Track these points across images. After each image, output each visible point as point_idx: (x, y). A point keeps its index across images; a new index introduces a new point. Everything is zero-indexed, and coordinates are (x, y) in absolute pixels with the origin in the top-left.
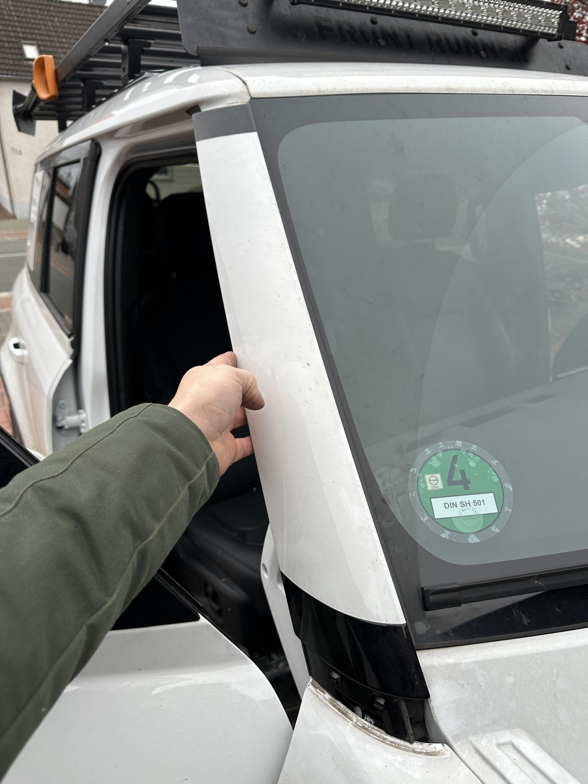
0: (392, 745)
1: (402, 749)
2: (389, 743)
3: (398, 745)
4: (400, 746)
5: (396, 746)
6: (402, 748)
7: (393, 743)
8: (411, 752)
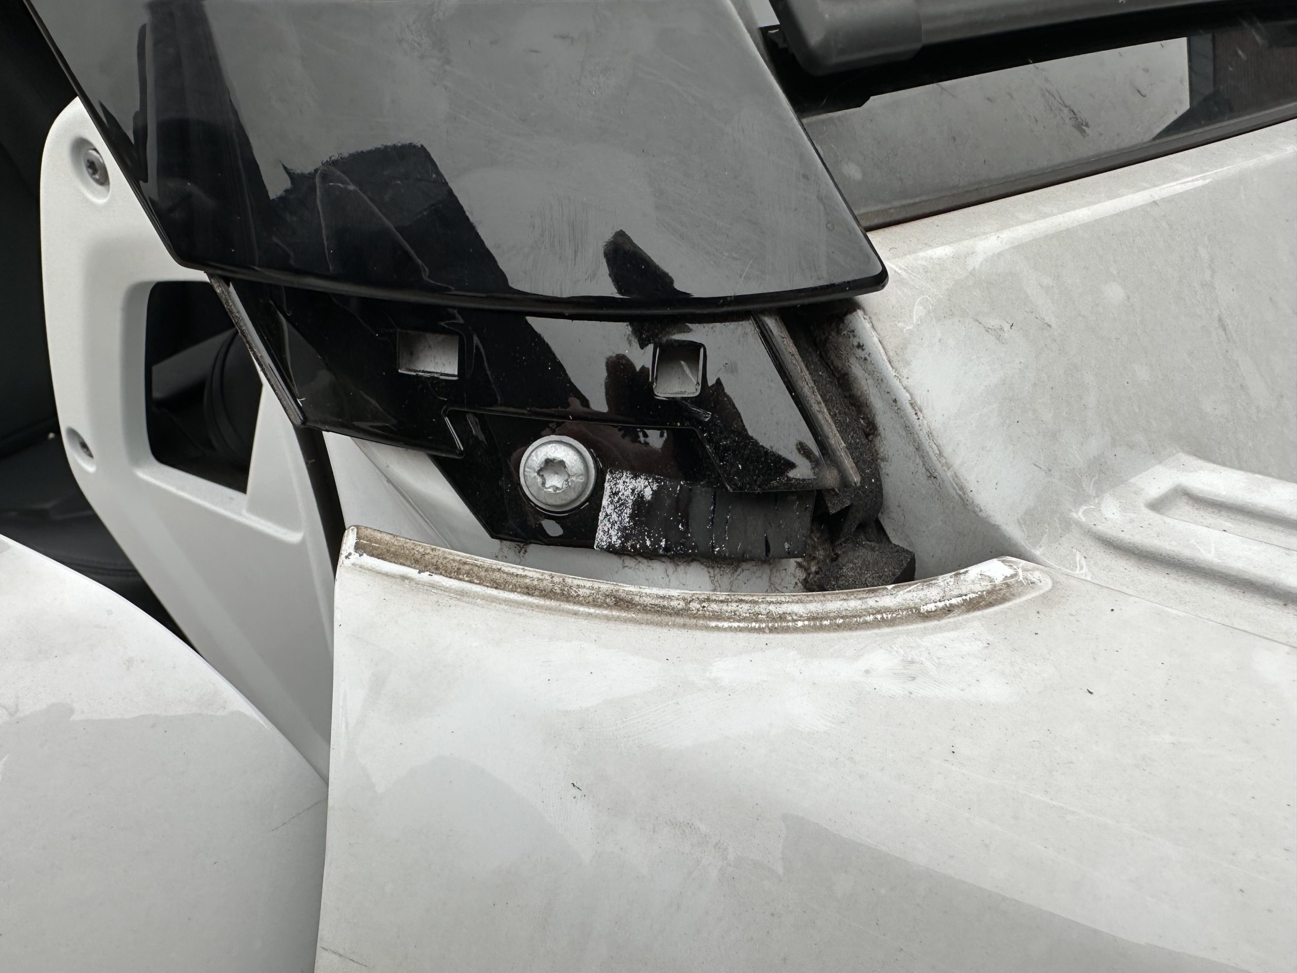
0: (821, 625)
1: (866, 625)
2: (806, 623)
3: (842, 617)
4: (855, 617)
5: (839, 626)
6: (866, 622)
7: (822, 619)
8: (912, 623)
